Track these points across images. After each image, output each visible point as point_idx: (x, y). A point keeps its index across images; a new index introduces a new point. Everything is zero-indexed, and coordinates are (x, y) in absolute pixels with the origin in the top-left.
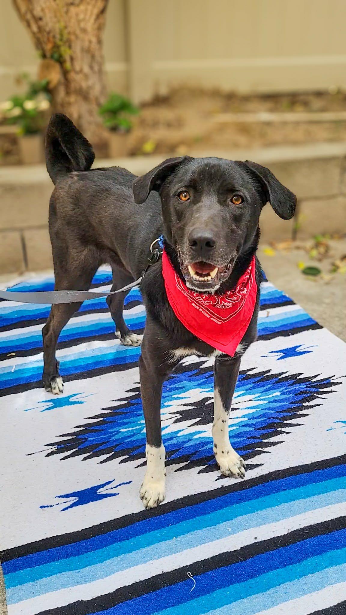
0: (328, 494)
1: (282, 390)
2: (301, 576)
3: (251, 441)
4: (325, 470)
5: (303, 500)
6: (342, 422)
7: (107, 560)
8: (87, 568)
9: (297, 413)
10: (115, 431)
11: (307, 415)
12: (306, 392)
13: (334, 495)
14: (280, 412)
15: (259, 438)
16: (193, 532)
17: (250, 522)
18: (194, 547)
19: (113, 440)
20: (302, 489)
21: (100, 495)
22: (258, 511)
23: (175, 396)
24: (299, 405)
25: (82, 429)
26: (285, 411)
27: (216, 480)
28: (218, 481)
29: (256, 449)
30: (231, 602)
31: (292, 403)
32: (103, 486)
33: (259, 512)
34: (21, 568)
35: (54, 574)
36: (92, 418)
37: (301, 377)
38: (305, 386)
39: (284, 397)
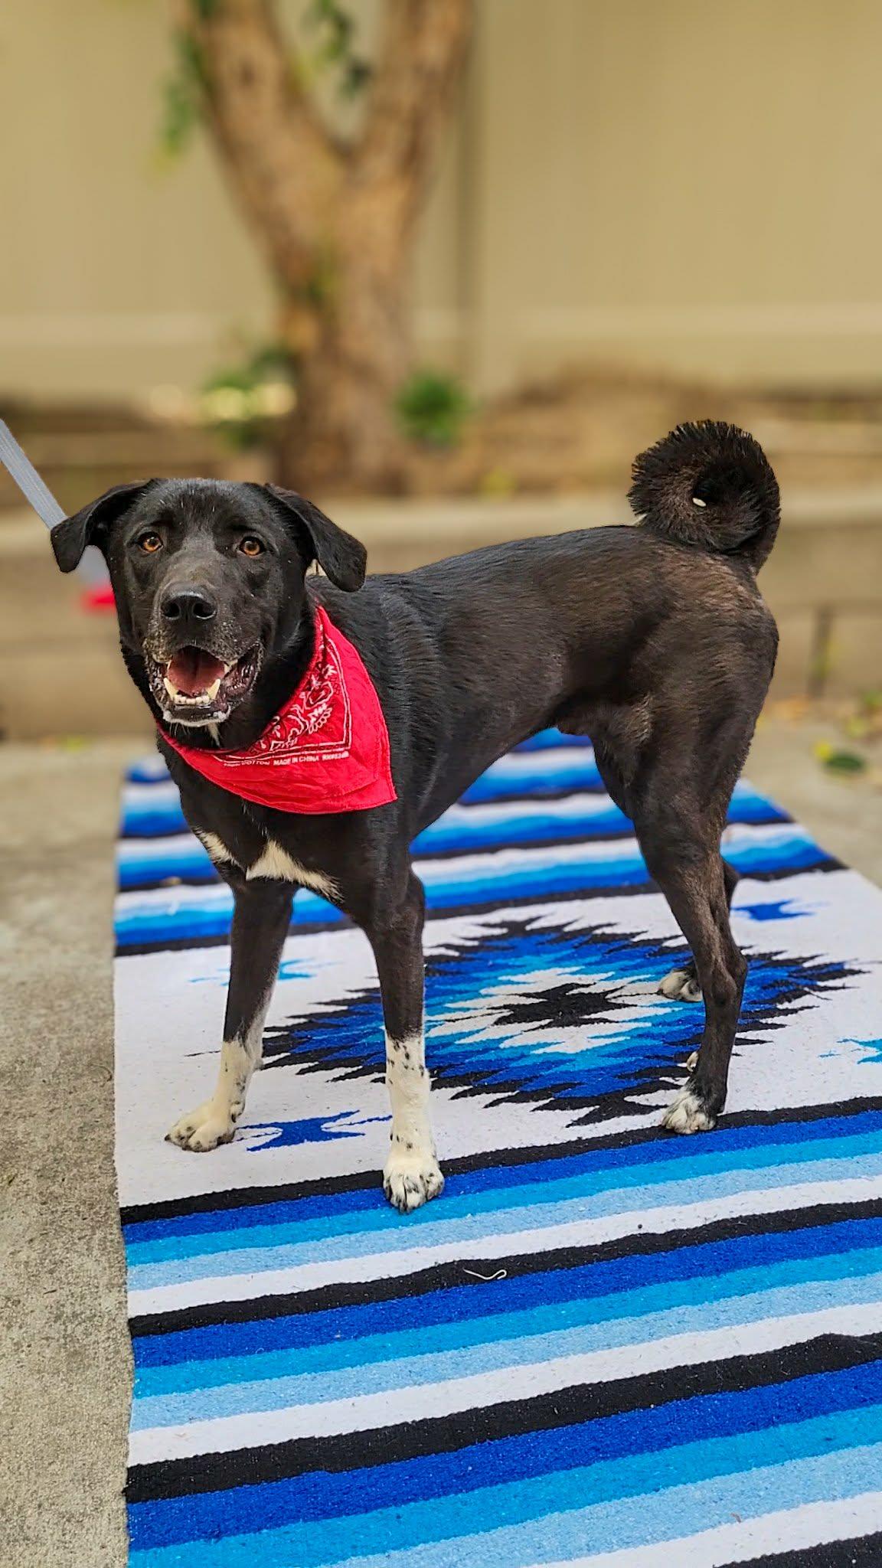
0: (802, 1165)
2: (717, 1298)
3: (654, 1063)
4: (803, 1123)
5: (747, 1171)
6: (856, 1042)
7: (327, 1237)
8: (288, 1246)
9: (761, 1021)
10: (368, 1028)
11: (782, 1026)
12: (787, 984)
13: (813, 1168)
15: (670, 1059)
16: (507, 1210)
17: (629, 1201)
18: (505, 1233)
19: (364, 1044)
20: (747, 1153)
21: (327, 1132)
22: (647, 1184)
23: (504, 978)
24: (767, 1006)
25: (302, 1021)
27: (568, 1126)
28: (571, 1127)
29: (661, 1079)
30: (567, 1327)
31: (755, 1002)
32: (334, 1119)
33: (649, 1186)
34: (159, 1236)
35: (223, 1250)
36: (326, 1004)
37: (780, 957)
38: (786, 974)
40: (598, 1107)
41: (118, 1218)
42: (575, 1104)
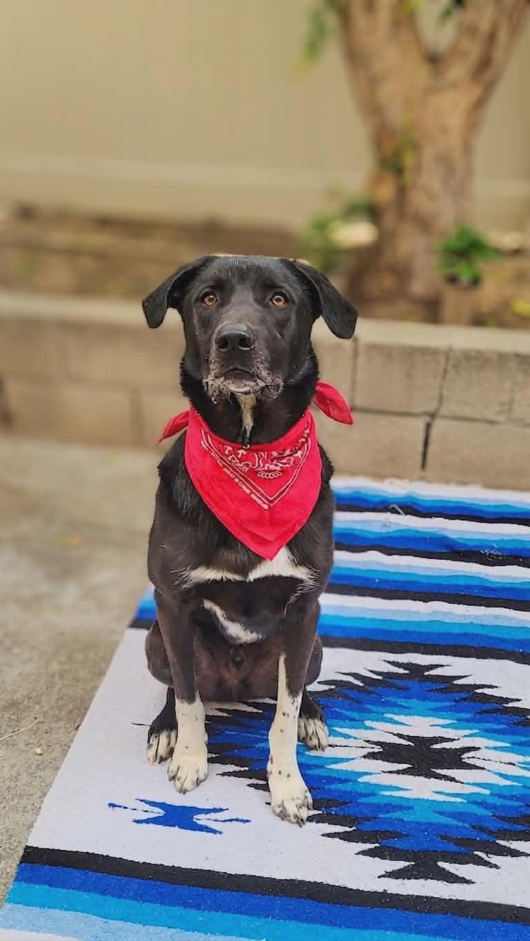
15: (491, 833)
21: (195, 823)
23: (389, 716)
25: (225, 715)
27: (380, 877)
28: (383, 878)
29: (476, 853)
32: (207, 811)
40: (413, 863)
41: (21, 853)
42: (395, 855)
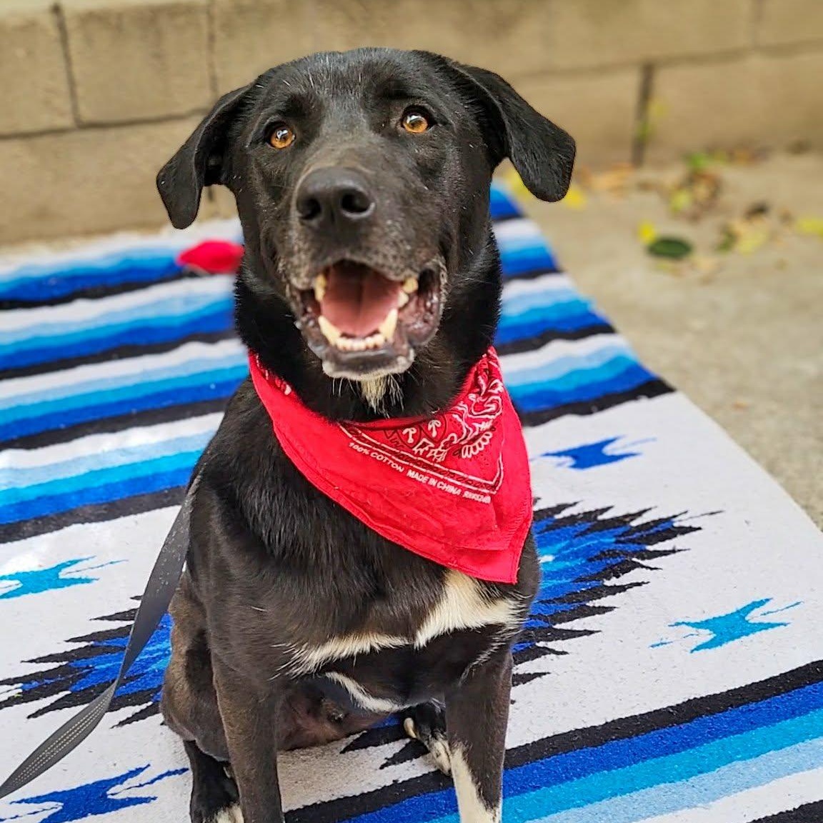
0: (635, 795)
1: (560, 551)
4: (635, 739)
5: (575, 810)
6: (688, 624)
9: (587, 604)
10: (158, 650)
11: (610, 609)
12: (614, 554)
13: (646, 797)
14: (549, 602)
19: (154, 671)
20: (576, 785)
21: (113, 800)
24: (594, 583)
25: (83, 644)
26: (561, 600)
27: (382, 767)
28: (386, 768)
31: (581, 580)
32: (120, 780)
36: (110, 618)
37: (606, 516)
38: (613, 540)
39: (561, 565)
